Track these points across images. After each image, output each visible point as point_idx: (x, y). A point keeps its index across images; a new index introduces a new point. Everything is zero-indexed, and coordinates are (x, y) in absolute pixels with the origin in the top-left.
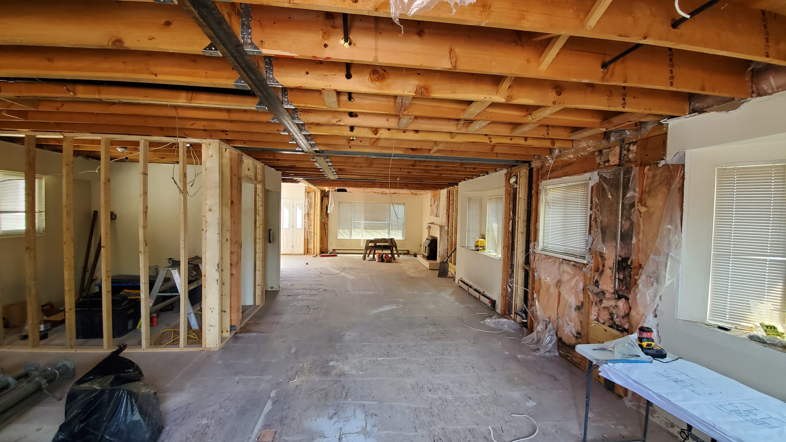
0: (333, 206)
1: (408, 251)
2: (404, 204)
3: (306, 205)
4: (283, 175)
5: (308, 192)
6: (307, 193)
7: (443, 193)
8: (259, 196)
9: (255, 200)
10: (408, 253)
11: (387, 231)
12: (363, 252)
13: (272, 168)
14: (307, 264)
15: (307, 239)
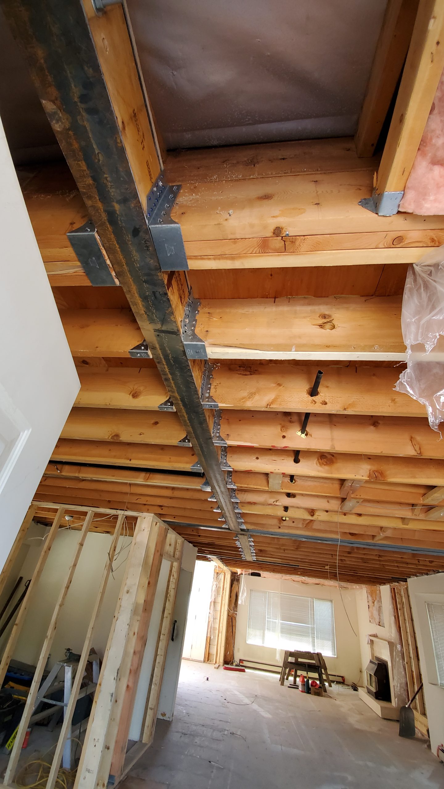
0: (245, 594)
1: (342, 677)
2: (331, 601)
3: (214, 589)
4: (199, 552)
6: (216, 574)
7: (385, 590)
8: (173, 576)
9: (169, 581)
10: (342, 681)
11: (311, 639)
12: (280, 670)
13: (190, 544)
14: (208, 679)
15: (210, 637)
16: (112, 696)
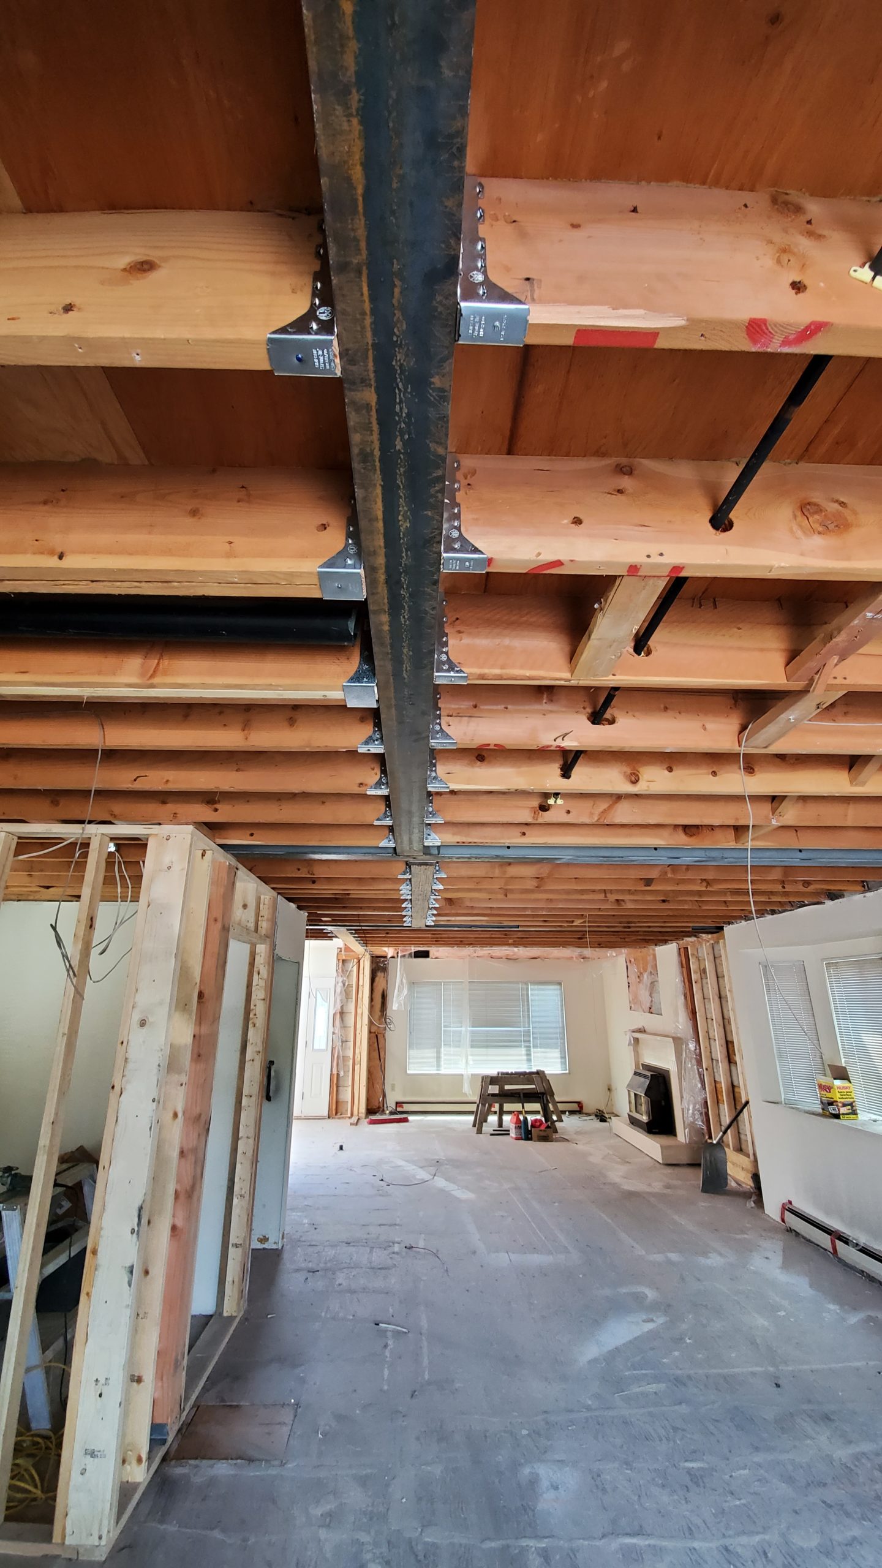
0: (405, 992)
1: (579, 1103)
2: (560, 984)
3: (339, 990)
4: (310, 921)
5: (343, 960)
6: (341, 964)
7: (667, 954)
8: (259, 974)
9: (249, 986)
10: (579, 1110)
11: (523, 1050)
12: (473, 1108)
13: (291, 904)
14: (341, 1148)
15: (338, 1075)
16: (131, 1272)
